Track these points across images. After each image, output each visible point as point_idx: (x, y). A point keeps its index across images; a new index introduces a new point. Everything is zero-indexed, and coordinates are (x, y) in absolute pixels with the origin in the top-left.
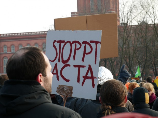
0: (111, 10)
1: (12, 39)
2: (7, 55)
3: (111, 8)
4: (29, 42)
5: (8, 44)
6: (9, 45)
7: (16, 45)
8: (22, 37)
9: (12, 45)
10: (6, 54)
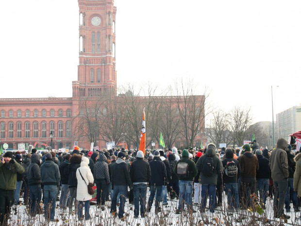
0: (111, 81)
1: (11, 104)
2: (4, 120)
3: (110, 80)
4: (28, 107)
5: (7, 108)
6: (7, 110)
7: (15, 110)
8: (22, 103)
9: (11, 110)
10: (4, 118)
